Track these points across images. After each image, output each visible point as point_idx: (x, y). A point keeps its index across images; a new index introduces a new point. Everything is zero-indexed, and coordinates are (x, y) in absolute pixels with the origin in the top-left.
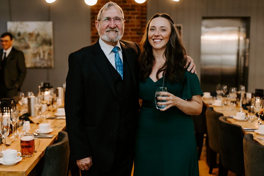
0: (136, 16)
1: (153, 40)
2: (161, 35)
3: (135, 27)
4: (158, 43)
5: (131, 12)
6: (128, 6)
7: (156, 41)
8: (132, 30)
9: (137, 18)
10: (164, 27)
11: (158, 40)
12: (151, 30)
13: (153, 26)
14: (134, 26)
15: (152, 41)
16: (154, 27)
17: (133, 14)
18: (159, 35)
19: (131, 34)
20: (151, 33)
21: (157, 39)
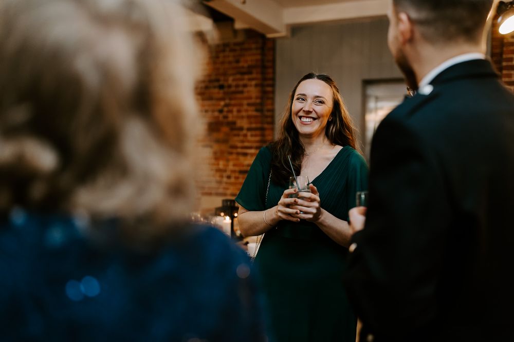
0: (254, 83)
1: (300, 117)
2: (315, 111)
3: (253, 101)
4: (308, 124)
5: (246, 77)
6: (243, 67)
7: (304, 120)
8: (249, 105)
9: (256, 85)
10: (320, 97)
11: (308, 120)
12: (298, 99)
13: (302, 93)
14: (250, 98)
15: (298, 119)
16: (304, 95)
17: (250, 80)
18: (311, 110)
19: (247, 111)
20: (297, 105)
21: (307, 117)
